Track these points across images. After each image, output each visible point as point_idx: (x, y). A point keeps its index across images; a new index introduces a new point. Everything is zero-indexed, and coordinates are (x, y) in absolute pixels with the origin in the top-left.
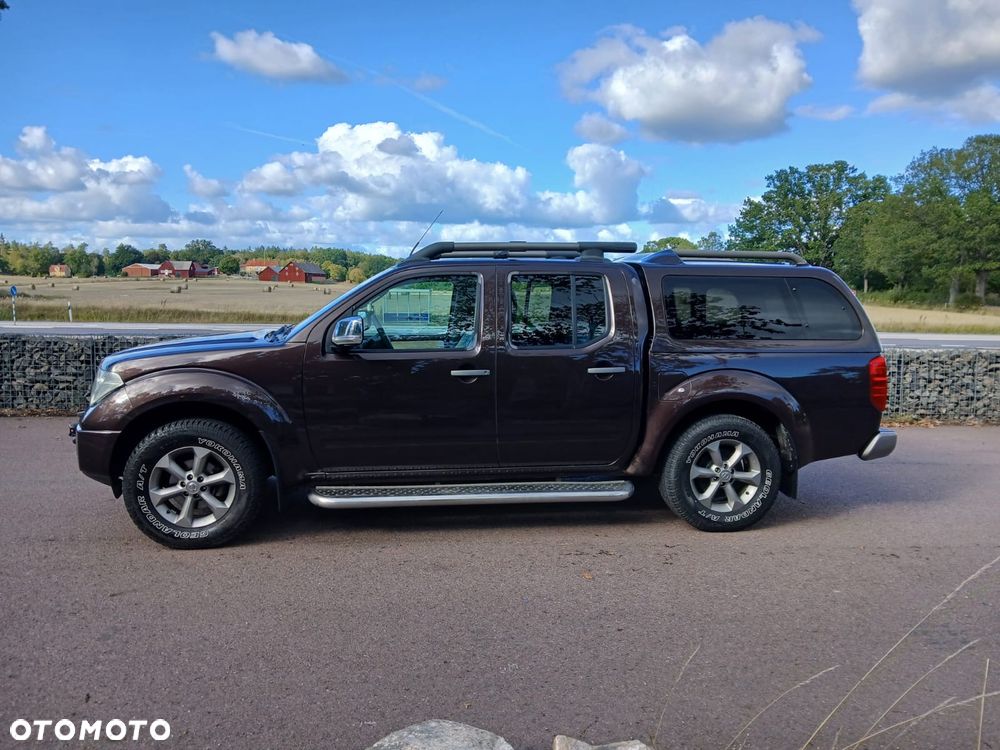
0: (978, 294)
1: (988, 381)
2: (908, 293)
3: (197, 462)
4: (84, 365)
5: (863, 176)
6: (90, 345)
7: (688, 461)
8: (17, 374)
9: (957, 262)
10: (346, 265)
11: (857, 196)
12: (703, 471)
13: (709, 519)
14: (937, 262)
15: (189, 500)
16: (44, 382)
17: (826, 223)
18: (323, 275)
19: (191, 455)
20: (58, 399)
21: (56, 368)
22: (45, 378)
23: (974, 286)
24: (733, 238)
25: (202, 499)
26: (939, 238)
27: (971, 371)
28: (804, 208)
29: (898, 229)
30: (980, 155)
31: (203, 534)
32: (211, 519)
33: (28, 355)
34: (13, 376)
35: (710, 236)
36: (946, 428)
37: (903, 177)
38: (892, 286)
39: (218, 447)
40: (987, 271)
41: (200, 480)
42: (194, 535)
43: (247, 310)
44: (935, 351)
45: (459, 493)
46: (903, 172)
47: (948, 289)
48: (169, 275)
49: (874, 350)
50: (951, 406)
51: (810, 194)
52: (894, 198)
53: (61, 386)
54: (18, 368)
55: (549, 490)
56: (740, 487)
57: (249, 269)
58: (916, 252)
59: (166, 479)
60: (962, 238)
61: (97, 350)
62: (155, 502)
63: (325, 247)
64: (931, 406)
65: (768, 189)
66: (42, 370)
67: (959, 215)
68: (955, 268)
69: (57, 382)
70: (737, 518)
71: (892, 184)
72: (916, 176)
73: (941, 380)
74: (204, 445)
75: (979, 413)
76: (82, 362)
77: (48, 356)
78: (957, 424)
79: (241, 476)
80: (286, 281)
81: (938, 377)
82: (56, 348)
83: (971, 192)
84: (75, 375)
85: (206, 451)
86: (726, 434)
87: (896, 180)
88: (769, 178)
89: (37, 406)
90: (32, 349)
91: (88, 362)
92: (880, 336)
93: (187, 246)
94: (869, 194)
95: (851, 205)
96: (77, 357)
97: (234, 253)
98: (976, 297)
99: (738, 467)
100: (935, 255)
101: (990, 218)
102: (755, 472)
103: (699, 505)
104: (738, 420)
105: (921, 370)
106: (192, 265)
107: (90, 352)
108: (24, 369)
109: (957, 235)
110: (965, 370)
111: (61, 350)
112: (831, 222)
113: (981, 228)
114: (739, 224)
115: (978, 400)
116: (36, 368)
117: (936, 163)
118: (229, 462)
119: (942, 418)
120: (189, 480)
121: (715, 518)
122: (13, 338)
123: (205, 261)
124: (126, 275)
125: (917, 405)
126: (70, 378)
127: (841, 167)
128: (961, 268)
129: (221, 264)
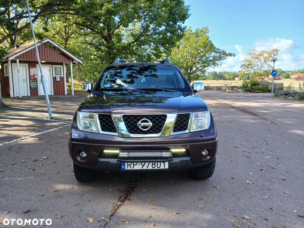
57: (293, 77)
97: (289, 72)
129: (284, 76)
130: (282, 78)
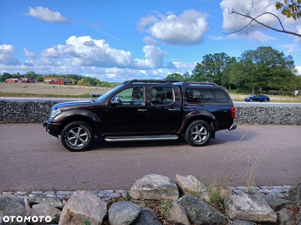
0: (260, 91)
1: (259, 113)
2: (241, 90)
3: (79, 131)
4: (23, 109)
5: (229, 57)
6: (25, 104)
7: (191, 130)
8: (4, 111)
9: (254, 82)
10: (77, 80)
11: (227, 63)
12: (194, 133)
13: (195, 144)
14: (249, 81)
15: (77, 140)
16: (12, 114)
17: (219, 70)
18: (70, 83)
19: (77, 129)
20: (16, 118)
21: (15, 110)
22: (12, 113)
23: (259, 89)
24: (193, 74)
25: (80, 140)
26: (250, 75)
27: (255, 111)
28: (213, 66)
29: (239, 72)
30: (261, 52)
31: (80, 148)
32: (82, 145)
33: (7, 106)
34: (2, 112)
35: (186, 73)
36: (249, 125)
37: (240, 57)
38: (237, 88)
39: (84, 127)
40: (262, 84)
41: (79, 135)
42: (78, 148)
43: (49, 93)
44: (247, 106)
45: (140, 138)
46: (240, 56)
47: (252, 89)
48: (21, 82)
49: (232, 105)
50: (251, 120)
51: (214, 62)
52: (238, 63)
53: (17, 115)
54: (4, 110)
55: (160, 137)
56: (202, 136)
57: (46, 80)
58: (244, 79)
59: (71, 135)
60: (256, 75)
61: (27, 105)
62: (69, 140)
63: (70, 74)
64: (246, 120)
65: (203, 60)
66: (11, 110)
67: (255, 69)
68: (254, 84)
69: (16, 114)
70: (202, 143)
71: (237, 59)
72: (243, 57)
73: (248, 113)
74: (81, 127)
75: (257, 121)
76: (23, 108)
77: (13, 106)
78: (252, 124)
79: (89, 134)
80: (58, 84)
81: (248, 112)
82: (15, 104)
83: (258, 62)
84: (21, 112)
85: (81, 128)
86: (199, 124)
87: (238, 58)
88: (204, 57)
89: (10, 121)
90: (8, 105)
91: (24, 108)
92: (234, 102)
93: (26, 73)
94: (231, 62)
95: (226, 65)
96: (21, 107)
97: (41, 75)
98: (259, 92)
99: (202, 132)
100: (249, 80)
101: (263, 70)
102: (206, 133)
103: (193, 141)
104: (202, 121)
105: (243, 111)
106: (28, 79)
107: (25, 106)
108: (6, 110)
109: (255, 74)
110: (254, 111)
111: (17, 105)
112: (220, 70)
113: (261, 72)
114: (195, 70)
115: (257, 118)
116: (9, 110)
117: (248, 54)
118: (87, 131)
119: (249, 123)
120: (77, 135)
121: (197, 143)
122: (3, 101)
123: (32, 78)
124: (6, 82)
125: (242, 120)
126: (20, 113)
127: (223, 54)
128: (255, 84)
129: (37, 79)
130: (36, 82)
